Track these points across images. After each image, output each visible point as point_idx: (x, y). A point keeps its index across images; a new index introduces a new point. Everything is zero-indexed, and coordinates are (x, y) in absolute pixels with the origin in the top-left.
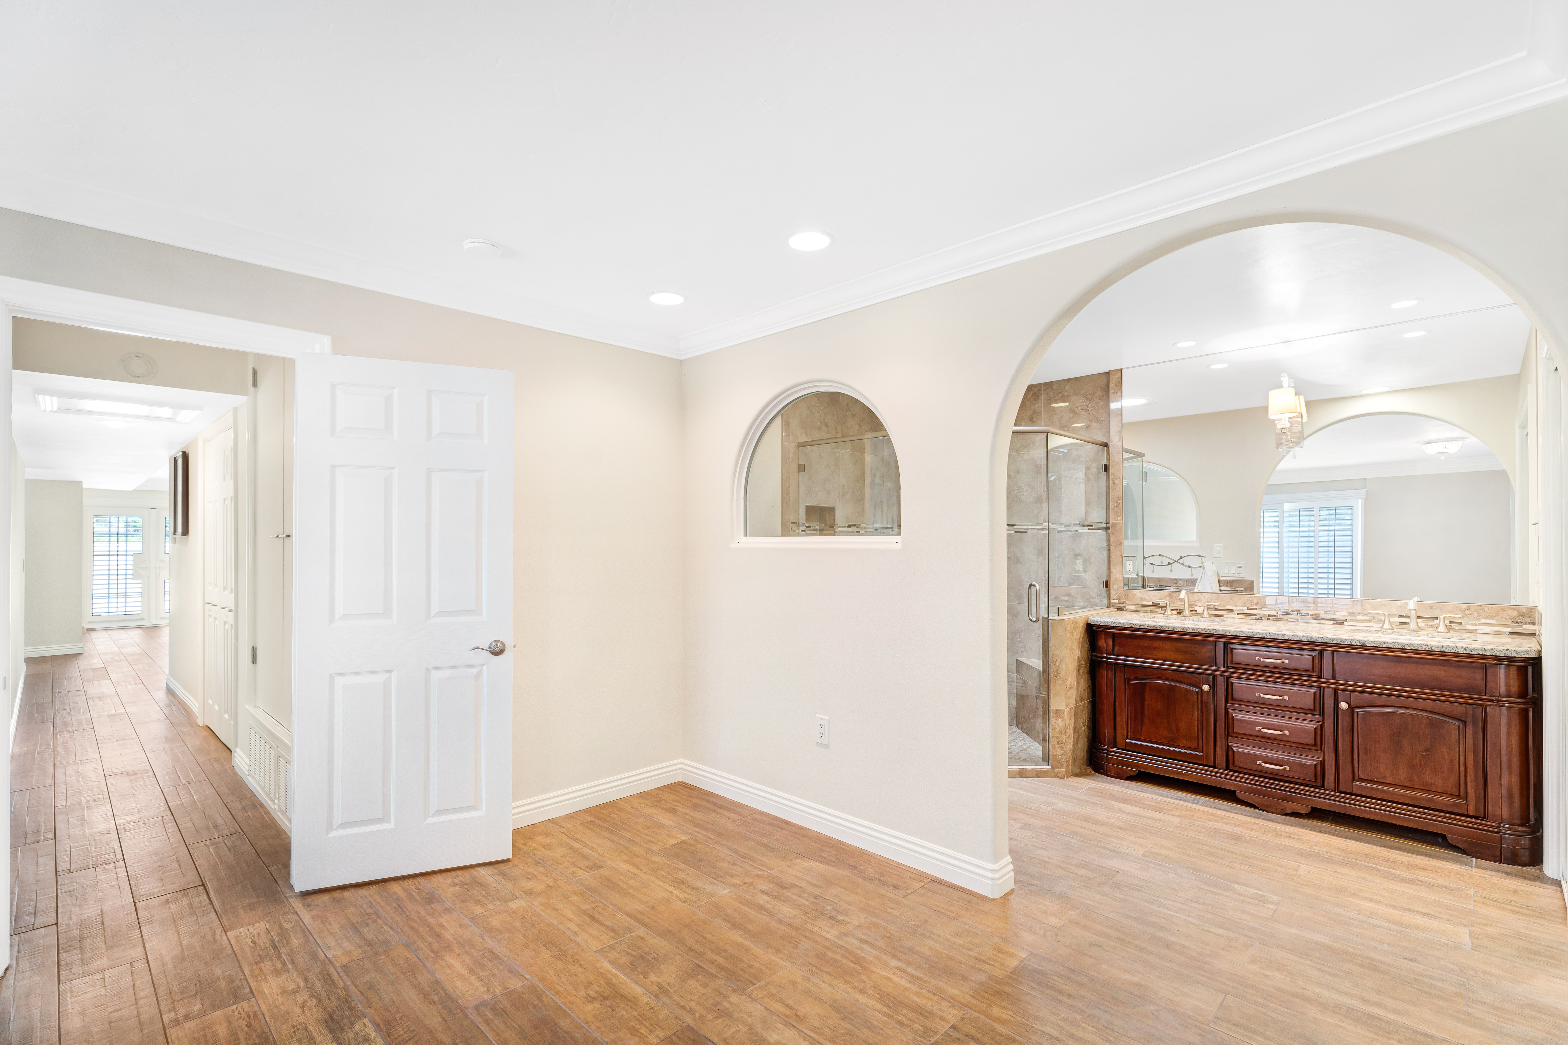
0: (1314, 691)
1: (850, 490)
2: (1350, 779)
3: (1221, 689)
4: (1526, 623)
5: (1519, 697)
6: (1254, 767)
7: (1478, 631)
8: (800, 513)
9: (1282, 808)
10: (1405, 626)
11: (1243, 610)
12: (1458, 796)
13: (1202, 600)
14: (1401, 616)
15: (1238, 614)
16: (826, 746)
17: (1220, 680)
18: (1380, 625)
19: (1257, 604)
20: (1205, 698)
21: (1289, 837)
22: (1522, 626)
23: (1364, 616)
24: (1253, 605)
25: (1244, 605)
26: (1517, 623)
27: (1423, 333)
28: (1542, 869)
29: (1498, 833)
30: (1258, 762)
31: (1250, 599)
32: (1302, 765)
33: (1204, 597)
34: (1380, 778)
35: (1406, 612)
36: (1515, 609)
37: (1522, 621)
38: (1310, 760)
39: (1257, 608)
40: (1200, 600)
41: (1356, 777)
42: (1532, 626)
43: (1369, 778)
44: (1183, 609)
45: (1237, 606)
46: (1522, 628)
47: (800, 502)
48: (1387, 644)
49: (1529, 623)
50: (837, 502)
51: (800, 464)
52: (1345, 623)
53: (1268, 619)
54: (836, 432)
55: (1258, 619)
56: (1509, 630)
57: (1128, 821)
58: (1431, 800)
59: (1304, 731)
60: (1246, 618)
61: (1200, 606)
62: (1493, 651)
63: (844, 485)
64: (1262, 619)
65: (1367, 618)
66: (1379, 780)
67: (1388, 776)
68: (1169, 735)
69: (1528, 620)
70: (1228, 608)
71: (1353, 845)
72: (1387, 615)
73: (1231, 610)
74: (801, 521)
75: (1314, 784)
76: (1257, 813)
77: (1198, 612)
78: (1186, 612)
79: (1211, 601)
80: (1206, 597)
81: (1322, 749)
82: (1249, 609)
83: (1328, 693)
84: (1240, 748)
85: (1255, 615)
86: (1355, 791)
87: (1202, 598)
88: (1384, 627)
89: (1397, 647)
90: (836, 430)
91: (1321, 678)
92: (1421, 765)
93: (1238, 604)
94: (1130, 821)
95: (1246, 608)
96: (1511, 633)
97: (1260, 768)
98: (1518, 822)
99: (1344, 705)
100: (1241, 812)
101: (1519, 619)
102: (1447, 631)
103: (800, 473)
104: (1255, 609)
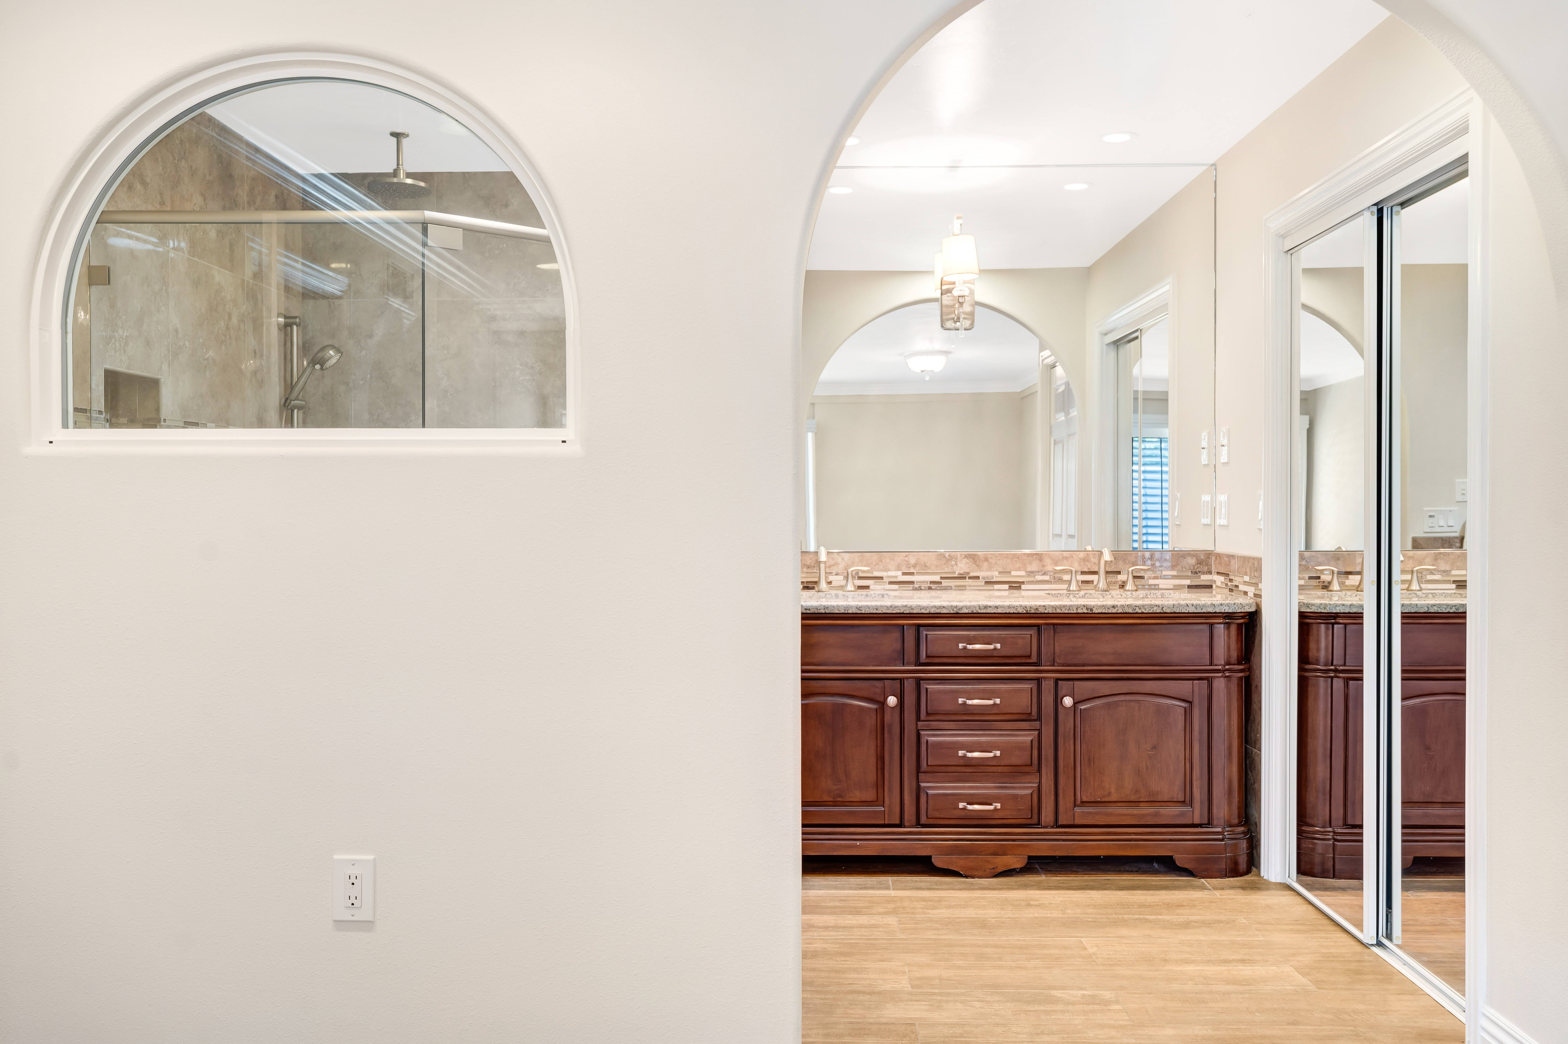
0: (1031, 687)
1: (187, 343)
2: (1072, 804)
3: (910, 700)
4: (1204, 573)
5: (1239, 663)
6: (957, 813)
7: (1160, 587)
8: (93, 386)
9: (992, 867)
10: (1090, 586)
11: (896, 577)
12: (1183, 802)
13: (839, 564)
14: (1083, 573)
15: (891, 583)
16: (367, 925)
17: (909, 686)
18: (1065, 586)
19: (914, 566)
20: (887, 718)
21: (1029, 905)
22: (1200, 576)
23: (1043, 574)
24: (910, 568)
25: (898, 568)
26: (1196, 573)
27: (1084, 186)
28: (1259, 874)
29: (1222, 840)
30: (961, 805)
31: (906, 558)
32: (1015, 797)
33: (843, 559)
34: (1104, 796)
35: (1089, 567)
36: (1194, 556)
37: (1200, 570)
38: (1024, 789)
39: (915, 572)
40: (836, 564)
41: (1078, 802)
42: (1209, 576)
43: (1092, 800)
44: (816, 580)
45: (889, 570)
46: (1200, 578)
47: (93, 360)
48: (1116, 609)
49: (1206, 573)
50: (165, 367)
51: (92, 264)
52: (1023, 587)
53: (930, 588)
54: (162, 203)
55: (915, 589)
56: (1188, 582)
57: (837, 939)
58: (1157, 815)
59: (1019, 747)
60: (900, 589)
61: (836, 575)
62: (1222, 607)
63: (177, 331)
64: (921, 589)
65: (1047, 578)
66: (1103, 800)
67: (1112, 791)
68: (835, 787)
69: (1206, 569)
70: (876, 574)
71: (1096, 896)
72: (1074, 572)
73: (881, 578)
74: (95, 407)
75: (1029, 822)
76: (964, 882)
77: (834, 584)
78: (823, 585)
79: (853, 564)
80: (846, 559)
81: (1039, 770)
82: (904, 574)
83: (1048, 687)
84: (935, 788)
85: (912, 583)
86: (1077, 822)
87: (840, 560)
88: (1071, 589)
89: (1127, 611)
90: (162, 198)
91: (1039, 666)
92: (1147, 768)
93: (890, 567)
94: (841, 939)
95: (900, 573)
96: (1189, 587)
97: (962, 814)
98: (1236, 821)
99: (1068, 701)
100: (947, 887)
101: (1197, 568)
102: (1135, 588)
103: (93, 288)
104: (912, 574)
